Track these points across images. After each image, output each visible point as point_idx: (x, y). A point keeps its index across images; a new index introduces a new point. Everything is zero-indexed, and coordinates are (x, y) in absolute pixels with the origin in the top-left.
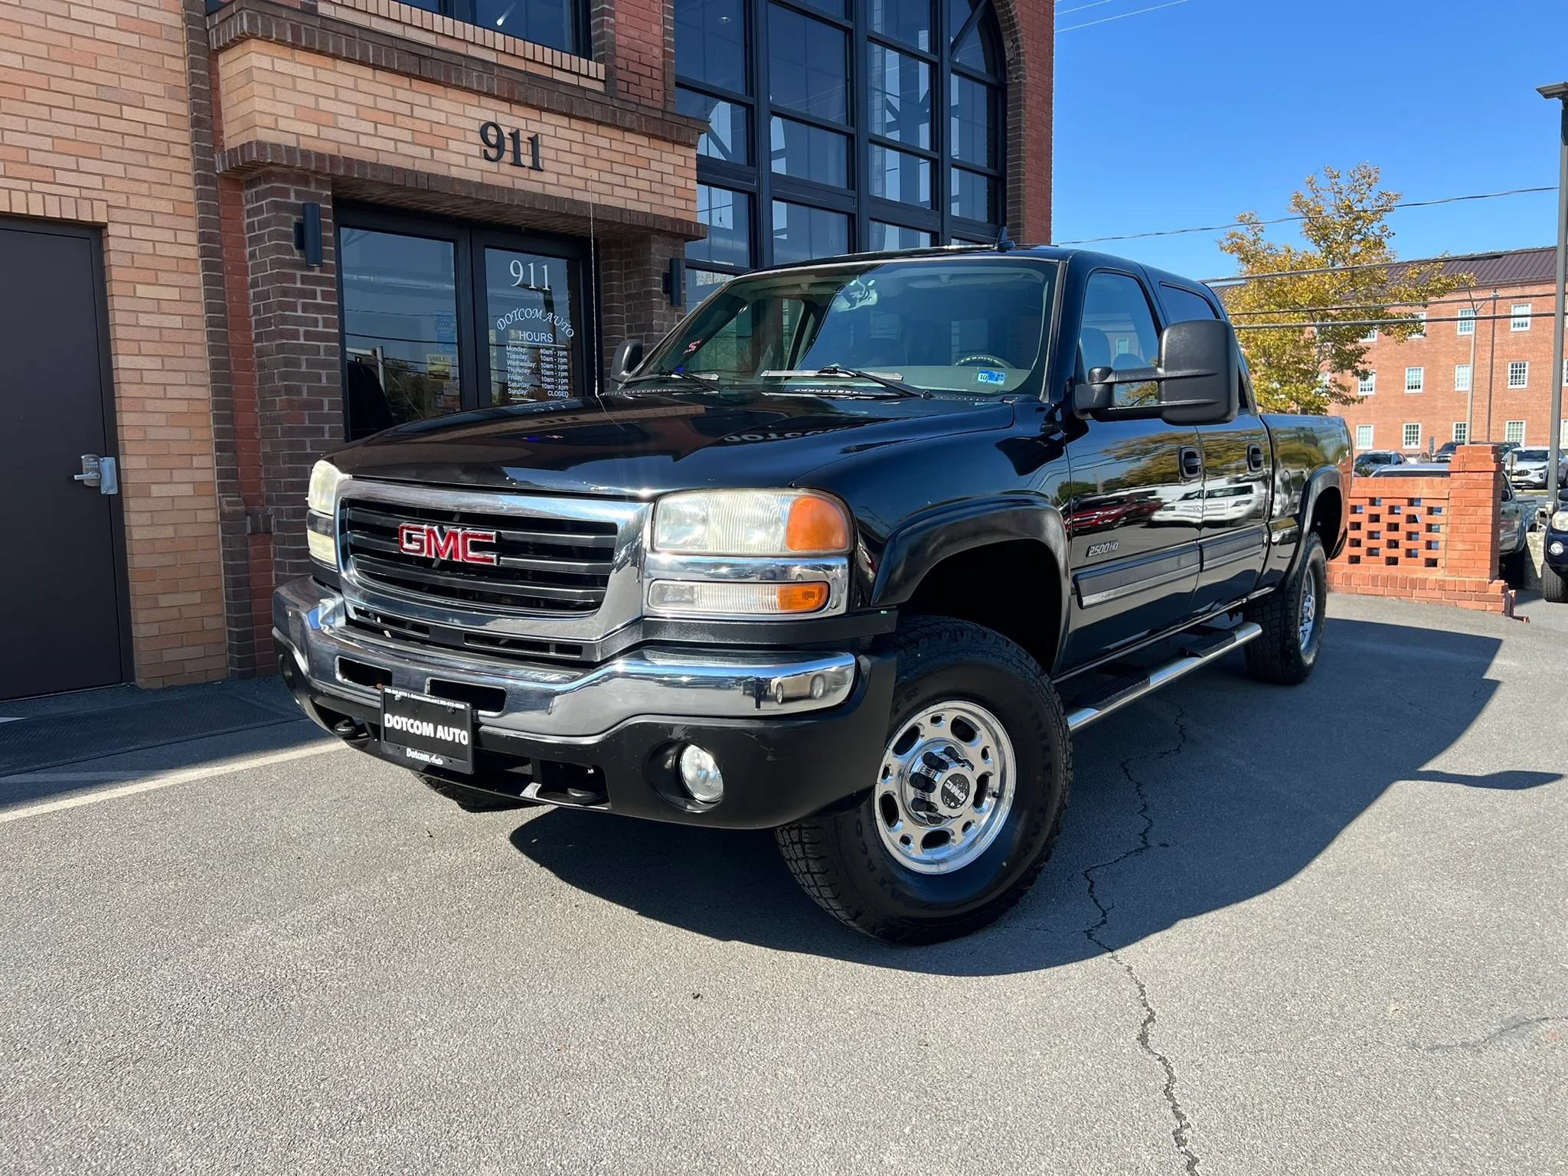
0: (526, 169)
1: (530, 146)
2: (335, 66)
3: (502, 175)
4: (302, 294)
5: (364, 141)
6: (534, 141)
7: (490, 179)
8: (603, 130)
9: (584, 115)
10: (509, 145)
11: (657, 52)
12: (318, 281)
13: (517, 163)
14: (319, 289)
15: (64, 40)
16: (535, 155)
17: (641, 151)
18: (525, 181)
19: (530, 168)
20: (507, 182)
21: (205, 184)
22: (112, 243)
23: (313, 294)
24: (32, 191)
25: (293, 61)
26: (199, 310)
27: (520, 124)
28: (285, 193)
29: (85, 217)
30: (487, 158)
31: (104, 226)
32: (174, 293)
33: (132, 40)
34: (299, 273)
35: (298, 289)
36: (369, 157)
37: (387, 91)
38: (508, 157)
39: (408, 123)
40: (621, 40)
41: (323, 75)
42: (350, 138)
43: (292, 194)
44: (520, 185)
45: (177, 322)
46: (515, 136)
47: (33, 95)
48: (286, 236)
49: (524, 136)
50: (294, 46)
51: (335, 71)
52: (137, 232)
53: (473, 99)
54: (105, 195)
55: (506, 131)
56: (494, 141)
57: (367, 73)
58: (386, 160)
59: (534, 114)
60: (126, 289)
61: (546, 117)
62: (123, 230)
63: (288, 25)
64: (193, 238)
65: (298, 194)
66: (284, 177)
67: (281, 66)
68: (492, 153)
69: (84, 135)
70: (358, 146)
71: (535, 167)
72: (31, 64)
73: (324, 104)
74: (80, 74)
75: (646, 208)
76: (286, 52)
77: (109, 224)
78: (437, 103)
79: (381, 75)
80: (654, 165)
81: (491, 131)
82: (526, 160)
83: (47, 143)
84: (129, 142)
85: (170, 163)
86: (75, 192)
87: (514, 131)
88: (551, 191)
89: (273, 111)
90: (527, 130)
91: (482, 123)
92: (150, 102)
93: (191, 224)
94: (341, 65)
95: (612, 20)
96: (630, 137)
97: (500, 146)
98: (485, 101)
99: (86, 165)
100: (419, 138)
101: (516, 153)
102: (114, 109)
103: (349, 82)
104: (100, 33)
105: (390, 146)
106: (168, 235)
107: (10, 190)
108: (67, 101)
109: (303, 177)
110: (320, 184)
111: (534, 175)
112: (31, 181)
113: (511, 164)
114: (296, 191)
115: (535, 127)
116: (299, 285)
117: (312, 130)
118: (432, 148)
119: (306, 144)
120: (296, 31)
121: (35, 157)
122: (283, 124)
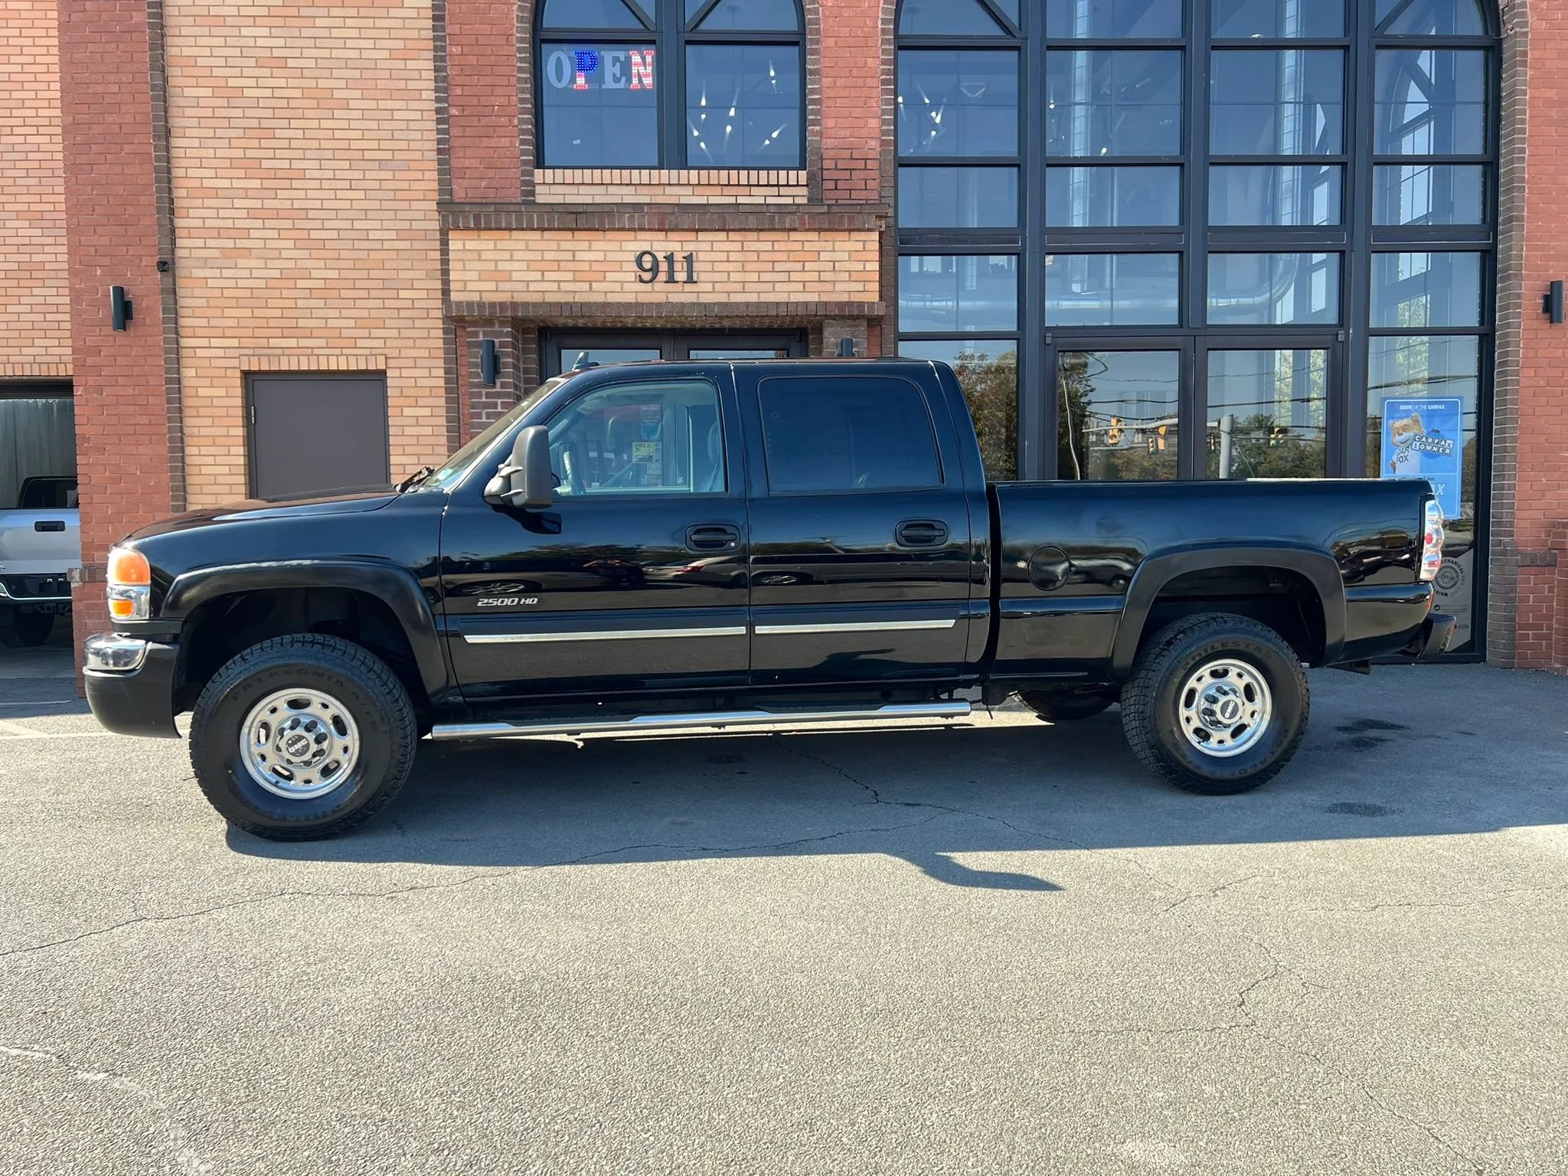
0: (680, 284)
1: (685, 264)
2: (511, 236)
3: (658, 293)
4: (485, 406)
5: (533, 287)
6: (689, 259)
7: (644, 298)
8: (764, 235)
9: (738, 227)
10: (664, 266)
11: (873, 143)
12: (498, 395)
13: (671, 280)
14: (499, 401)
15: (364, 255)
16: (690, 272)
17: (808, 246)
18: (681, 295)
19: (684, 282)
20: (660, 298)
21: (447, 334)
22: (389, 382)
23: (495, 406)
24: (342, 355)
25: (479, 239)
26: (443, 421)
27: (677, 246)
28: (475, 334)
29: (372, 367)
30: (642, 281)
31: (383, 373)
32: (427, 412)
33: (406, 245)
34: (484, 391)
35: (483, 402)
36: (537, 298)
37: (554, 245)
38: (662, 276)
39: (571, 266)
40: (829, 143)
41: (501, 245)
42: (521, 287)
43: (481, 334)
44: (674, 298)
45: (428, 431)
46: (670, 259)
47: (345, 294)
48: (476, 365)
49: (678, 257)
50: (478, 228)
51: (510, 239)
52: (405, 373)
53: (630, 235)
54: (386, 351)
55: (660, 256)
56: (649, 268)
57: (537, 235)
58: (550, 298)
59: (692, 236)
60: (398, 411)
61: (702, 236)
62: (396, 373)
63: (472, 215)
64: (441, 373)
65: (485, 334)
66: (474, 323)
67: (470, 245)
68: (647, 276)
69: (374, 313)
70: (528, 291)
71: (690, 280)
72: (344, 274)
73: (502, 266)
74: (373, 274)
75: (813, 298)
76: (474, 234)
77: (388, 371)
78: (596, 245)
79: (548, 235)
80: (824, 256)
81: (647, 258)
82: (681, 276)
83: (352, 323)
84: (403, 314)
85: (430, 323)
86: (367, 351)
87: (669, 253)
88: (706, 299)
89: (463, 278)
90: (682, 251)
91: (638, 253)
92: (416, 284)
93: (441, 363)
94: (516, 234)
95: (817, 128)
96: (795, 236)
97: (655, 270)
98: (641, 235)
99: (375, 333)
100: (579, 276)
101: (671, 272)
102: (393, 293)
103: (521, 245)
104: (386, 245)
105: (554, 287)
106: (426, 373)
107: (328, 355)
108: (364, 294)
109: (489, 322)
110: (502, 324)
111: (688, 287)
112: (342, 348)
113: (666, 282)
114: (484, 332)
115: (690, 247)
116: (484, 400)
117: (492, 286)
118: (590, 282)
119: (488, 298)
120: (477, 218)
121: (344, 333)
122: (470, 286)
